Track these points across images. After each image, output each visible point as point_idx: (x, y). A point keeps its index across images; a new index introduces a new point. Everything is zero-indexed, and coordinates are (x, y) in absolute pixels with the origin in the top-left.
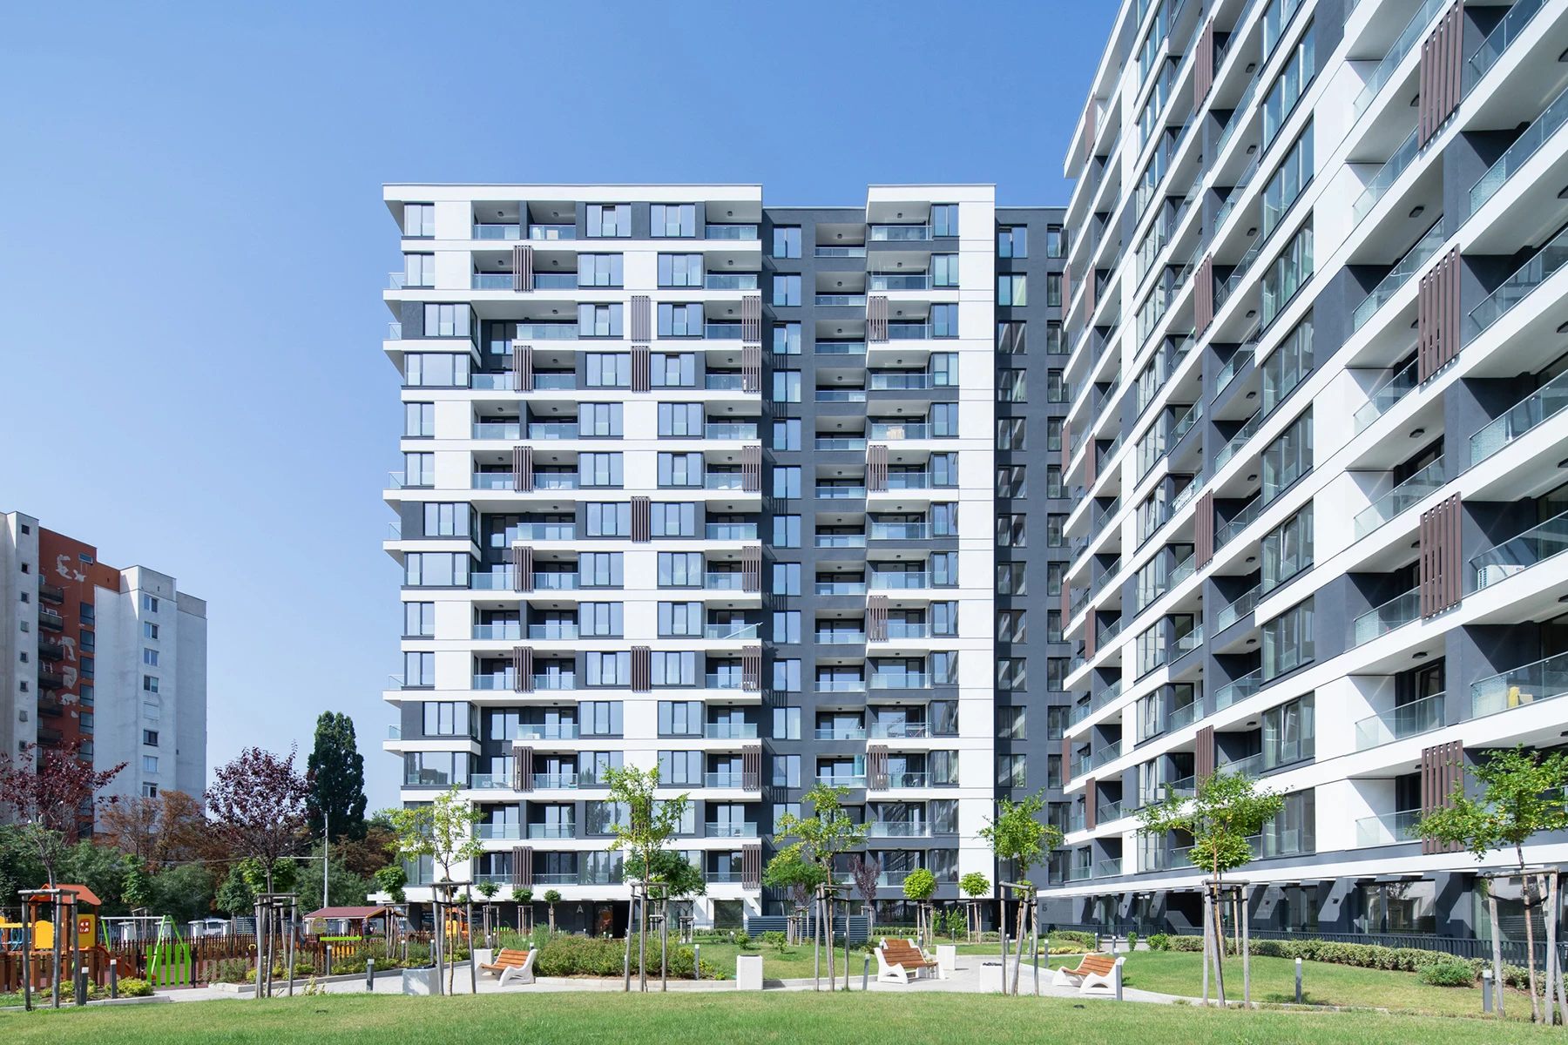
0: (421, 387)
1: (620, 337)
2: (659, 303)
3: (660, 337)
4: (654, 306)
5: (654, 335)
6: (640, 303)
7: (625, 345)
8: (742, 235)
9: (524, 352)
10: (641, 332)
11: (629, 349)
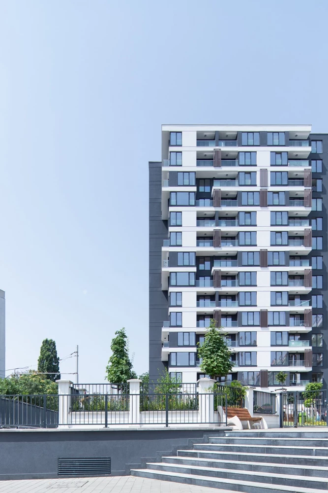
0: (176, 206)
1: (256, 185)
2: (271, 172)
3: (271, 185)
4: (269, 173)
5: (269, 184)
6: (264, 172)
7: (258, 189)
8: (303, 144)
9: (217, 192)
10: (264, 183)
11: (259, 190)
